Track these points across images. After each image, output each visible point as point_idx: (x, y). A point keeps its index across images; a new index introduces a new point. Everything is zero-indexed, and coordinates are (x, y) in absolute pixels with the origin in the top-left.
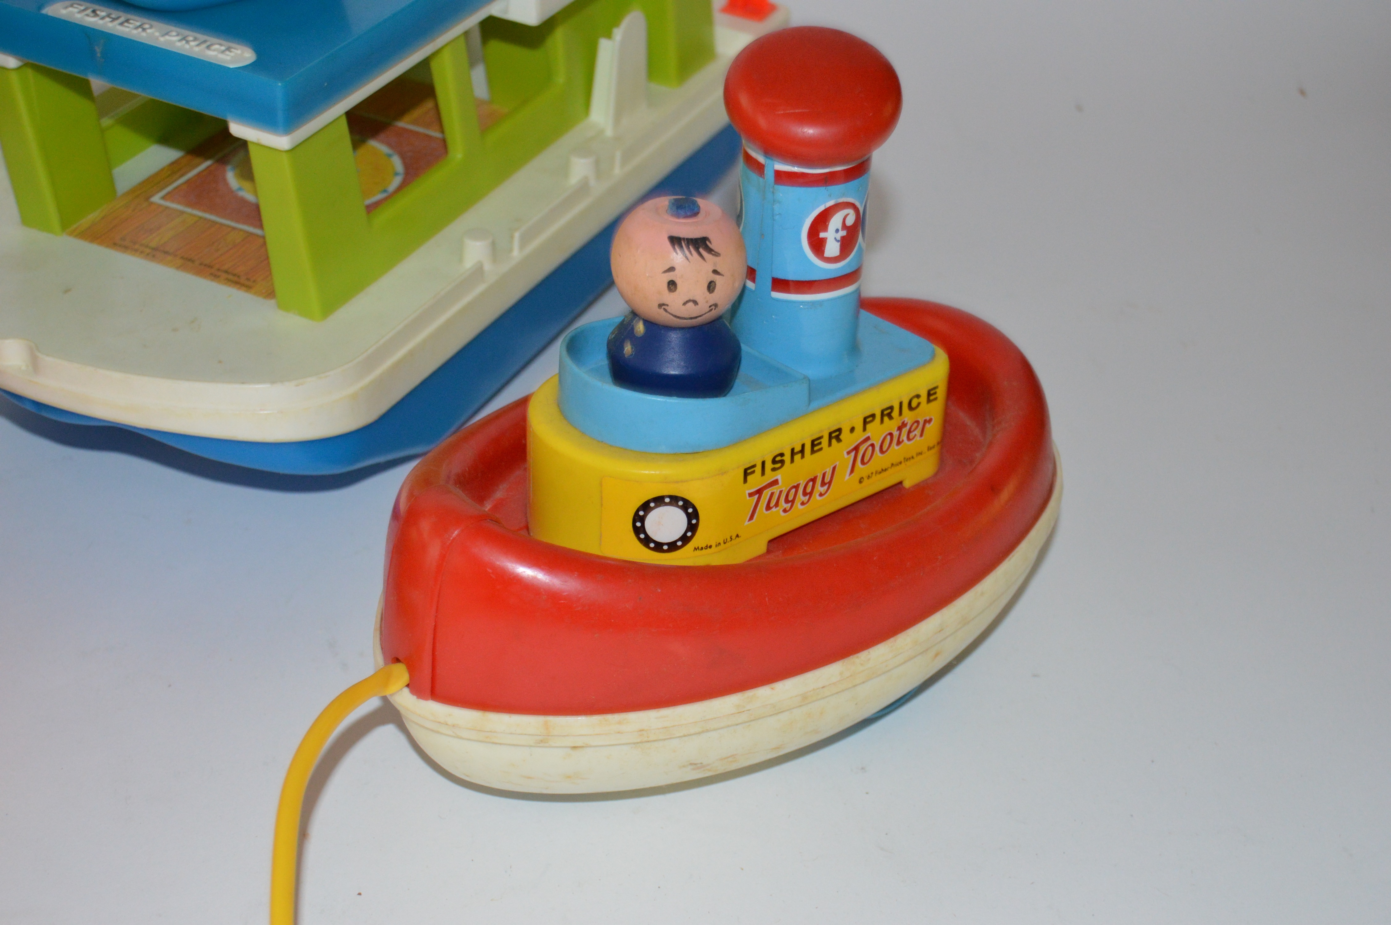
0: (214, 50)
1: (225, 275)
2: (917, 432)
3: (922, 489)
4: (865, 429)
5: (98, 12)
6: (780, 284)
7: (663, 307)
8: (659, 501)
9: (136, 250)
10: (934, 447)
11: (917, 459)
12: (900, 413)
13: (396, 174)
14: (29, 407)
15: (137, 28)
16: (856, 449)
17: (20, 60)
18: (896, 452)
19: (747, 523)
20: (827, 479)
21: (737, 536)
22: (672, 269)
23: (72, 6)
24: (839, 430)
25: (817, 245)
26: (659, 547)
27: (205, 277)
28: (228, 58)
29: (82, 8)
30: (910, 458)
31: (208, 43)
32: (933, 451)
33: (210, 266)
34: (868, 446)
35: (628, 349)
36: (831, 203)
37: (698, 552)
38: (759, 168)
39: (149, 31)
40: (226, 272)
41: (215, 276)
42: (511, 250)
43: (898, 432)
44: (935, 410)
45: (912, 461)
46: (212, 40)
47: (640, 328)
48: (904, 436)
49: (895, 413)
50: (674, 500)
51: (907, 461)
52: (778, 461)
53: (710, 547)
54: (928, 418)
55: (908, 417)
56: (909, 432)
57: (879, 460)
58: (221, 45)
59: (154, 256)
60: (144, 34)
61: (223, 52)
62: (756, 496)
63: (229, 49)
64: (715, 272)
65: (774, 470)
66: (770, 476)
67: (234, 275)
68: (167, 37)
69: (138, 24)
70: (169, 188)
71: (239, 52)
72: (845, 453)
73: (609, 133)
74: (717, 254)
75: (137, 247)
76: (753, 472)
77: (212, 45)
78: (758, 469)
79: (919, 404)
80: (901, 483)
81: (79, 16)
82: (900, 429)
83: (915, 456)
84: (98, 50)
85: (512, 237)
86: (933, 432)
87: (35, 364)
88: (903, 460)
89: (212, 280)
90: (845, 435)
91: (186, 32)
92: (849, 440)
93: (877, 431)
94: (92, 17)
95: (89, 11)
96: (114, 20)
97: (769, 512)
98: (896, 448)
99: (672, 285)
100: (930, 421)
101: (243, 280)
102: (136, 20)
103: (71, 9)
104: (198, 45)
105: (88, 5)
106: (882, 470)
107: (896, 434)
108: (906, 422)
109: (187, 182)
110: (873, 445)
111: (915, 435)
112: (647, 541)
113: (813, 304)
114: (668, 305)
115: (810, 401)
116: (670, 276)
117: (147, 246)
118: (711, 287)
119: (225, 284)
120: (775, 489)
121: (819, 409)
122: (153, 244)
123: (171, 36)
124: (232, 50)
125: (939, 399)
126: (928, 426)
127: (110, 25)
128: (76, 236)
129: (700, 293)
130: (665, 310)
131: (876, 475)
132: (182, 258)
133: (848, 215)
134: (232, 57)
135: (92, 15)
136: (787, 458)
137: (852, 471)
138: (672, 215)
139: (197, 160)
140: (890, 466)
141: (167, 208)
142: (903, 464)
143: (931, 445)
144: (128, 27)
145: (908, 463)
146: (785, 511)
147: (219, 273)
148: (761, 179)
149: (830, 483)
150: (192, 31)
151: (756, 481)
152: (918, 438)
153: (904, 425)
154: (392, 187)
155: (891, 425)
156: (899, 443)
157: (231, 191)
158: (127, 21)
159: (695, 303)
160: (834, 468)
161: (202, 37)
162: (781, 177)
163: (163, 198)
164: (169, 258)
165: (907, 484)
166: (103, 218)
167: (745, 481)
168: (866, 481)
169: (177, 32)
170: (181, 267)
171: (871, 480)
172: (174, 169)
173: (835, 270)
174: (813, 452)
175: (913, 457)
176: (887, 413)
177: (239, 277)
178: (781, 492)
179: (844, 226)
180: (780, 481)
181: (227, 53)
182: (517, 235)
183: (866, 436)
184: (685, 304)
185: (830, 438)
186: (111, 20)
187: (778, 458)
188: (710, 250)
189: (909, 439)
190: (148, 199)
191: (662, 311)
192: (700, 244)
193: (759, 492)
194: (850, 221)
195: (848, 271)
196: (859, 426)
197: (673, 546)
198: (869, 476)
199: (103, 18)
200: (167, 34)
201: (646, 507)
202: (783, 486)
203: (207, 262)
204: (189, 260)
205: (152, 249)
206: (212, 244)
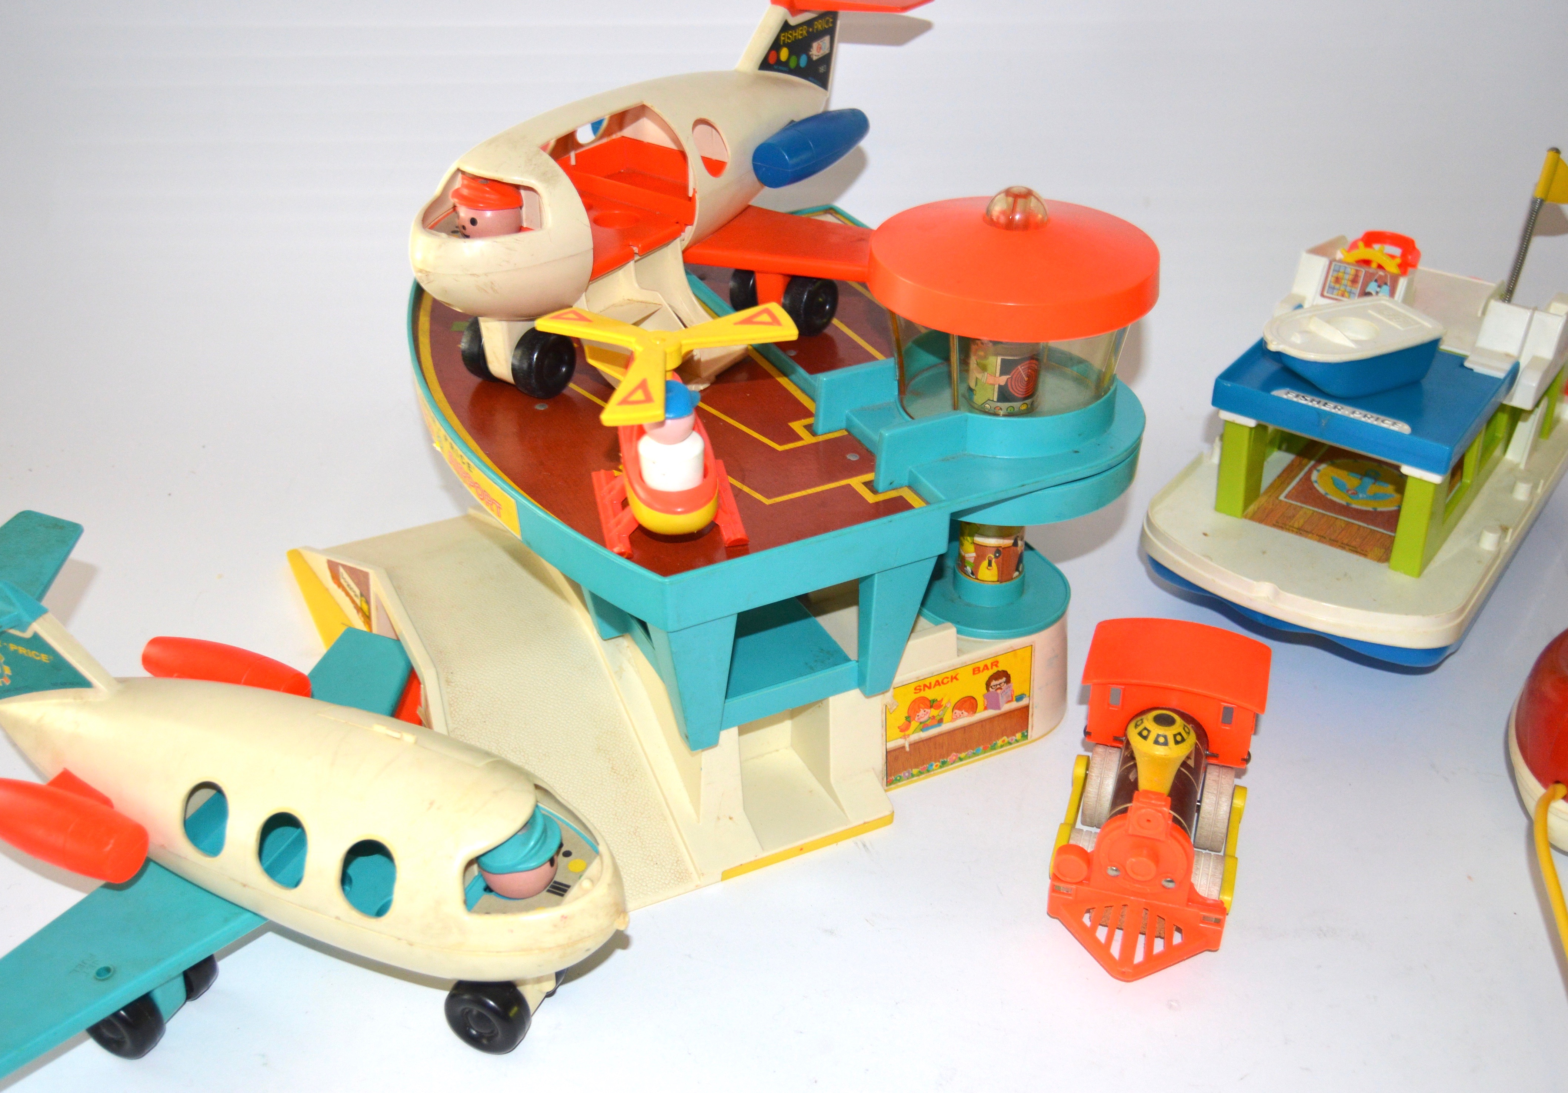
0: (1387, 424)
1: (1348, 547)
5: (1306, 398)
9: (1288, 529)
17: (1258, 423)
27: (1337, 548)
31: (1380, 419)
33: (1337, 541)
39: (1341, 410)
41: (1342, 547)
42: (1504, 539)
46: (1382, 417)
58: (1388, 421)
59: (1300, 533)
60: (1339, 411)
63: (1394, 423)
67: (1353, 547)
68: (1355, 415)
70: (1286, 492)
71: (1400, 425)
77: (1384, 420)
81: (1294, 399)
84: (1324, 422)
85: (1505, 530)
89: (1341, 549)
91: (1363, 412)
95: (1301, 396)
101: (1359, 550)
102: (1334, 404)
103: (1290, 394)
104: (1376, 420)
105: (1298, 393)
109: (1294, 488)
117: (1293, 527)
119: (1350, 552)
122: (1296, 525)
123: (1357, 414)
124: (1397, 424)
127: (1316, 405)
128: (1249, 519)
132: (1317, 535)
134: (1398, 428)
135: (1303, 399)
141: (1291, 504)
144: (1329, 408)
147: (1344, 545)
150: (1368, 412)
157: (1322, 495)
158: (1328, 403)
161: (1376, 416)
163: (1285, 498)
164: (1310, 535)
166: (1259, 508)
170: (1319, 541)
177: (1356, 548)
181: (1395, 426)
182: (1510, 530)
190: (1277, 498)
200: (1353, 413)
203: (1333, 538)
204: (1323, 537)
205: (1298, 529)
206: (1330, 528)
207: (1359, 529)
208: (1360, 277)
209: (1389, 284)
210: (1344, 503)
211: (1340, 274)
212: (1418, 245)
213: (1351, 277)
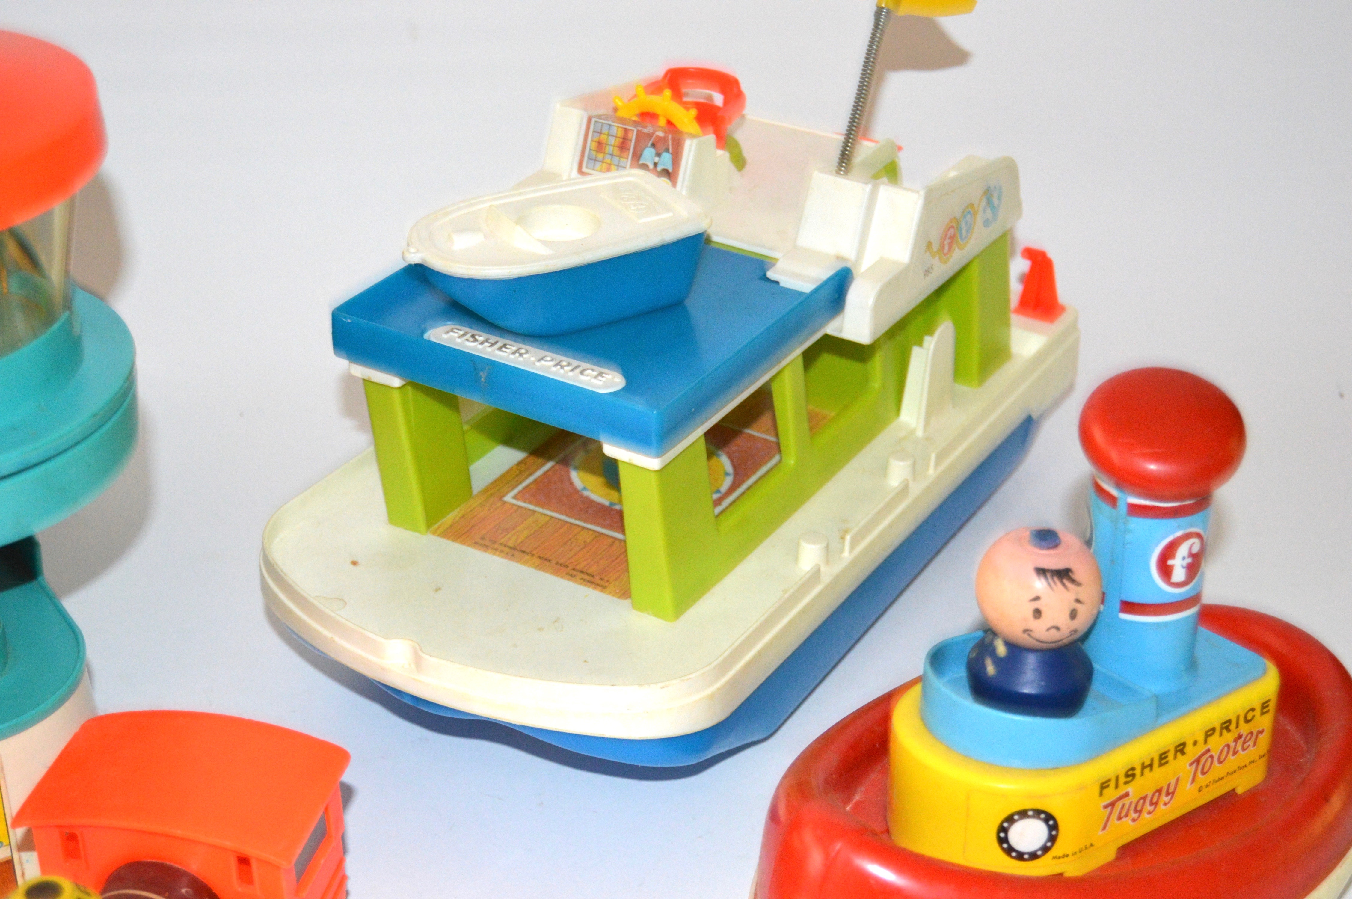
0: (588, 376)
1: (581, 575)
2: (1251, 743)
3: (1253, 795)
4: (1206, 742)
5: (477, 337)
6: (1129, 607)
7: (1029, 632)
8: (1023, 814)
9: (496, 550)
10: (1264, 756)
11: (1249, 767)
12: (1237, 727)
13: (727, 474)
14: (408, 701)
15: (514, 353)
16: (1198, 761)
17: (404, 380)
18: (1232, 762)
19: (1100, 833)
20: (1171, 790)
21: (1092, 845)
22: (1037, 598)
23: (452, 331)
24: (1184, 744)
25: (1165, 570)
26: (1020, 856)
27: (562, 577)
28: (601, 383)
29: (462, 333)
30: (1243, 767)
31: (581, 369)
32: (1264, 760)
33: (567, 566)
34: (1208, 758)
35: (991, 669)
36: (1179, 533)
37: (1056, 861)
38: (1112, 501)
39: (525, 356)
40: (581, 572)
41: (571, 577)
42: (842, 551)
43: (1234, 743)
44: (1265, 722)
45: (1245, 769)
46: (584, 365)
47: (1001, 650)
48: (1239, 748)
49: (1233, 727)
50: (1038, 813)
51: (1241, 769)
52: (1130, 775)
53: (1067, 856)
54: (1260, 729)
55: (1244, 729)
56: (1244, 742)
57: (1218, 770)
58: (593, 370)
59: (513, 555)
60: (521, 359)
61: (596, 377)
62: (1109, 808)
63: (600, 374)
64: (1078, 601)
65: (1126, 783)
66: (1123, 790)
67: (589, 575)
68: (543, 362)
69: (514, 349)
70: (520, 488)
71: (610, 377)
72: (1188, 765)
73: (920, 433)
74: (1078, 584)
75: (496, 546)
76: (1108, 786)
77: (585, 370)
78: (1112, 784)
79: (1253, 717)
80: (1234, 790)
81: (459, 340)
82: (1236, 740)
83: (1247, 765)
84: (483, 375)
85: (843, 538)
86: (1264, 741)
87: (418, 661)
88: (1237, 769)
89: (569, 580)
90: (1189, 749)
91: (559, 357)
92: (1192, 752)
93: (1216, 743)
94: (472, 342)
95: (468, 336)
96: (492, 345)
97: (1119, 822)
98: (1232, 758)
99: (1038, 613)
100: (1261, 732)
101: (597, 580)
102: (513, 346)
103: (451, 334)
104: (572, 370)
105: (467, 329)
106: (1219, 779)
107: (1232, 745)
108: (1241, 734)
109: (536, 481)
110: (1212, 757)
111: (1249, 745)
112: (1009, 850)
113: (1158, 625)
114: (1031, 631)
115: (1158, 716)
116: (1037, 605)
117: (505, 546)
118: (1073, 614)
119: (581, 584)
120: (1127, 801)
121: (1165, 724)
122: (511, 544)
123: (546, 361)
124: (604, 375)
125: (1270, 711)
126: (1260, 736)
127: (489, 350)
128: (439, 535)
129: (1063, 620)
130: (1029, 635)
131: (1213, 784)
132: (539, 557)
133: (1193, 544)
134: (604, 382)
135: (471, 339)
136: (1138, 772)
137: (1193, 781)
138: (1036, 546)
139: (540, 461)
140: (1226, 774)
141: (520, 507)
142: (1237, 772)
143: (1262, 754)
144: (506, 352)
145: (1241, 771)
146: (1134, 820)
147: (575, 573)
148: (1113, 511)
149: (1173, 793)
150: (565, 355)
151: (1111, 794)
152: (1251, 748)
153: (1240, 737)
154: (724, 487)
155: (1229, 737)
156: (1235, 753)
157: (577, 491)
158: (504, 346)
159: (1058, 629)
160: (1178, 779)
161: (575, 363)
162: (1135, 510)
163: (515, 497)
164: (527, 557)
165: (1240, 791)
166: (462, 517)
167: (1101, 794)
168: (1205, 790)
169: (551, 357)
170: (538, 567)
171: (1208, 788)
172: (521, 470)
173: (1179, 594)
174: (1161, 765)
175: (1246, 766)
176: (1226, 726)
177: (593, 576)
178: (1131, 803)
179: (1191, 555)
180: (1131, 793)
181: (600, 378)
182: (848, 538)
183: (1206, 748)
184: (1048, 630)
185: (1176, 751)
186: (489, 345)
187: (1130, 772)
188: (1073, 581)
189: (1244, 749)
190: (501, 498)
191: (1026, 636)
192: (1064, 574)
193: (1112, 804)
194: (1195, 549)
195: (1191, 594)
196: (1201, 738)
197: (1034, 856)
198: (1207, 785)
199: (482, 343)
200: (542, 359)
201: (1010, 819)
202: (1134, 798)
203: (562, 561)
204: (546, 560)
205: (510, 548)
206: (565, 544)
207: (611, 545)
208: (631, 140)
209: (670, 150)
210: (607, 503)
211: (604, 137)
212: (744, 87)
213: (618, 141)
